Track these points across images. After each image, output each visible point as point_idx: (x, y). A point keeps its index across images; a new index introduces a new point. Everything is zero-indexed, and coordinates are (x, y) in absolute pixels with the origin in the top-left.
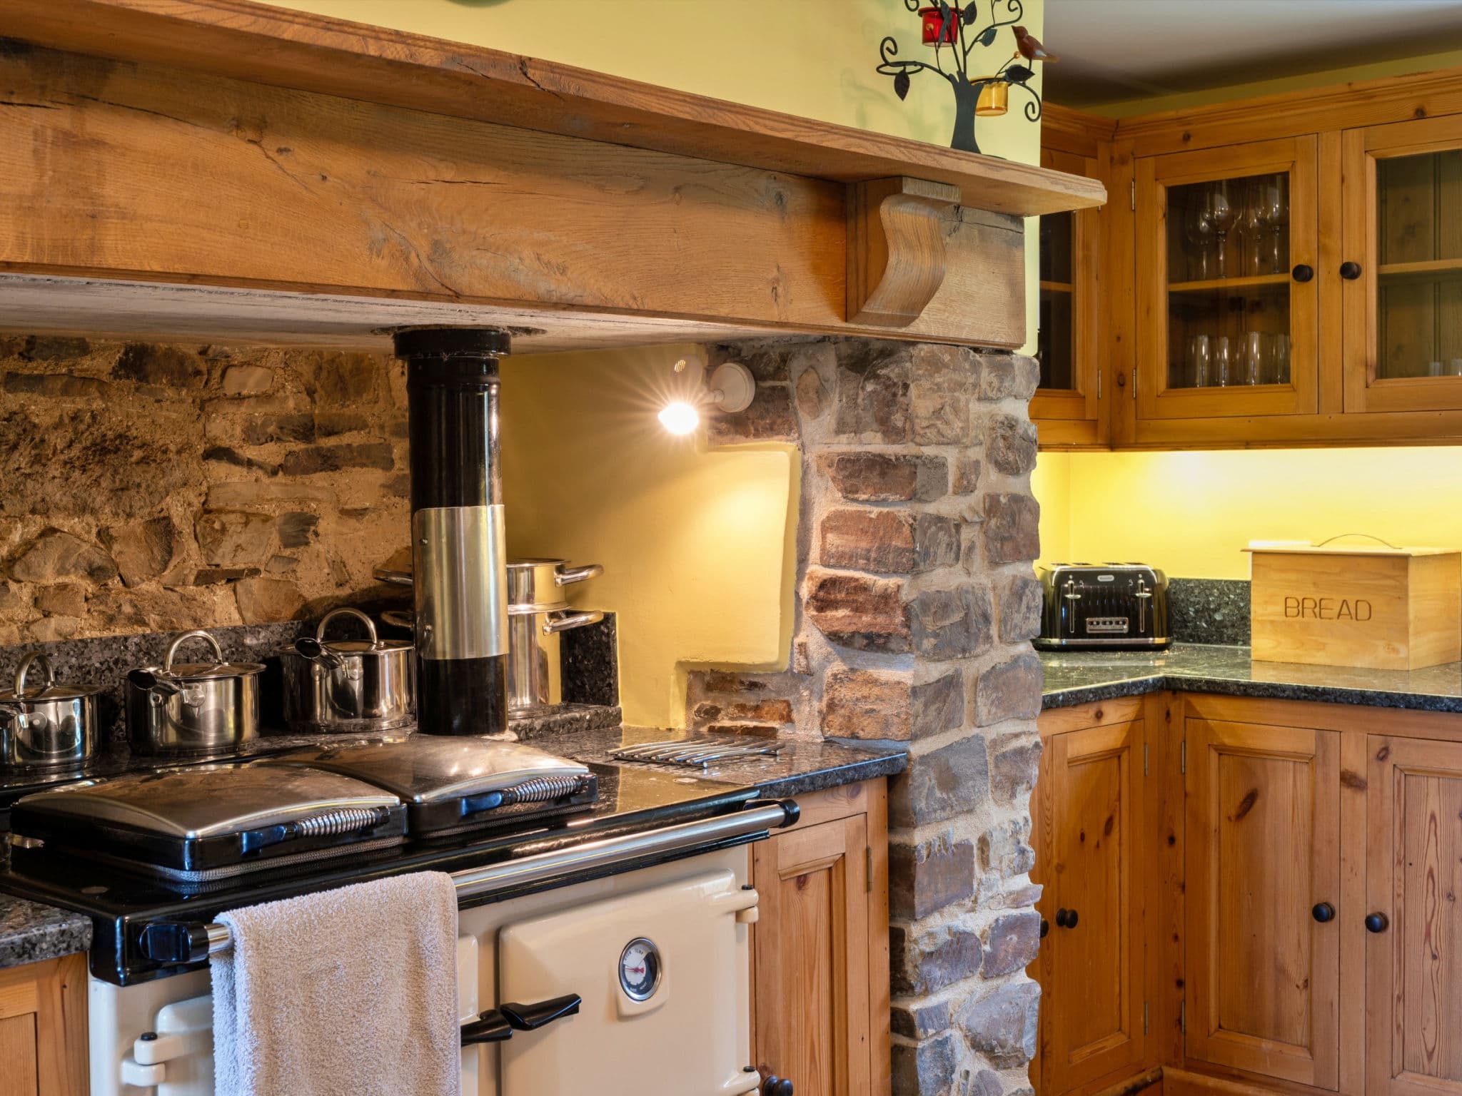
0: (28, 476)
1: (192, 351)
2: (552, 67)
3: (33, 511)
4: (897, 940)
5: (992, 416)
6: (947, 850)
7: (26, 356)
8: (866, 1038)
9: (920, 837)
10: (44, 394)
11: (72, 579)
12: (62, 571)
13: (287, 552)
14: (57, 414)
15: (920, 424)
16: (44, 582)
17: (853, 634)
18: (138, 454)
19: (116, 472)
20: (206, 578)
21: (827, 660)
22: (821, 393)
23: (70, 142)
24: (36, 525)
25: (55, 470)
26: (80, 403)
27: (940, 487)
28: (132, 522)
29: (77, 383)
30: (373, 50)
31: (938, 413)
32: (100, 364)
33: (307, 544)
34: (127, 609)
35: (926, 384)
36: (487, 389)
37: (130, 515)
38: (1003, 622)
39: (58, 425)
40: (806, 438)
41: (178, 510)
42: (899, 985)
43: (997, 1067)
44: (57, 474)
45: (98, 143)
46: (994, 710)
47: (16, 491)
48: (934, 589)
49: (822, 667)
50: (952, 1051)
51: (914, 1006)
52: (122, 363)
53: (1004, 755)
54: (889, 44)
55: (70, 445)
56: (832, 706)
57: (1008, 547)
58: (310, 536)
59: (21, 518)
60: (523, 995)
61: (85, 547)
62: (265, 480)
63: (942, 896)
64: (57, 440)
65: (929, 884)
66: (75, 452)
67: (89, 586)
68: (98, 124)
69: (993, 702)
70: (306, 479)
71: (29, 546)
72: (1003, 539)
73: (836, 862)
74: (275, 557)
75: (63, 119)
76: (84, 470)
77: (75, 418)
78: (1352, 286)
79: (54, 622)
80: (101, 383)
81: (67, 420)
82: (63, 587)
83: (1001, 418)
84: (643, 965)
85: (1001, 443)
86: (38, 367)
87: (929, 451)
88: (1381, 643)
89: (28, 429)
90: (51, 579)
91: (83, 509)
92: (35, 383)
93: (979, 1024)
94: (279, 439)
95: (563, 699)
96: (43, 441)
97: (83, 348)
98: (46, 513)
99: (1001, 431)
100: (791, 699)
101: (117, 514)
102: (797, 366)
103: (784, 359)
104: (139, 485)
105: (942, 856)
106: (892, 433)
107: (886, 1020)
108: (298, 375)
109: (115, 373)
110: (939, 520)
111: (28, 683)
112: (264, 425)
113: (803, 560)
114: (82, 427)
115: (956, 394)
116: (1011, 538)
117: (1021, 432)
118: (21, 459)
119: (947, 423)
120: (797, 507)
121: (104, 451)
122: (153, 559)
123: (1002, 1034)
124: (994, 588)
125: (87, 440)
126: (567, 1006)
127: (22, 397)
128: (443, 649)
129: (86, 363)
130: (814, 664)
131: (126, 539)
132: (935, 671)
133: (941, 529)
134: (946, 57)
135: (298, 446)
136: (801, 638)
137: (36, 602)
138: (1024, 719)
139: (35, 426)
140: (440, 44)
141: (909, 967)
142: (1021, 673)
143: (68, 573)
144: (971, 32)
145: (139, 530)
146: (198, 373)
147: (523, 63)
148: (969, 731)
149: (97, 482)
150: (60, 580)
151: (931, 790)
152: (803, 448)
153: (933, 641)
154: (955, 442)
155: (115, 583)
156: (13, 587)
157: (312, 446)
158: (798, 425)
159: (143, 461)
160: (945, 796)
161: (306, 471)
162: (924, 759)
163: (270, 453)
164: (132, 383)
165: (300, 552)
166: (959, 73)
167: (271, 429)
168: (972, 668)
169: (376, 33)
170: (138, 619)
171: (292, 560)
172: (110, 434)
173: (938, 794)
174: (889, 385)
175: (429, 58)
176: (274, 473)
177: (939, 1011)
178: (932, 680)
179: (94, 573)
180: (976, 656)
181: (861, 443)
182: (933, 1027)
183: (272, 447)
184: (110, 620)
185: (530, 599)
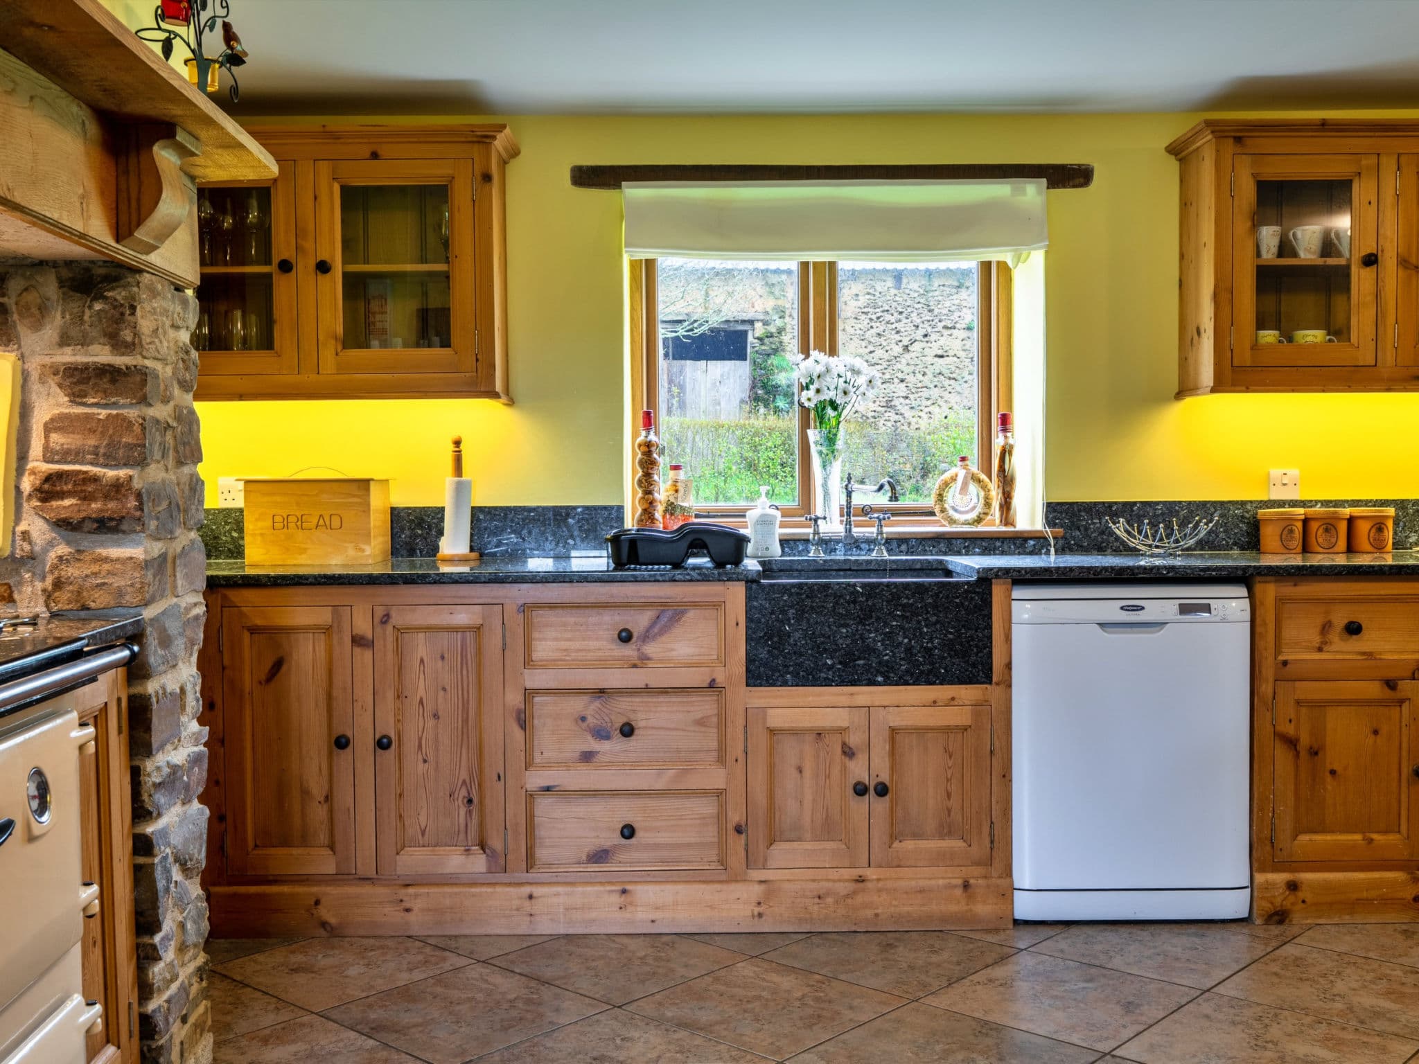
4: (136, 774)
5: (178, 342)
6: (165, 697)
9: (152, 687)
15: (145, 340)
17: (84, 519)
21: (51, 544)
22: (42, 312)
27: (156, 395)
31: (155, 332)
35: (145, 307)
38: (186, 511)
40: (24, 349)
42: (141, 812)
43: (187, 877)
46: (183, 583)
48: (152, 480)
49: (45, 551)
51: (150, 829)
53: (189, 620)
54: (160, 12)
56: (58, 584)
57: (186, 450)
63: (165, 737)
65: (160, 725)
69: (183, 577)
72: (185, 444)
73: (101, 710)
78: (324, 279)
83: (179, 345)
85: (181, 365)
87: (148, 364)
88: (350, 546)
93: (179, 842)
99: (181, 355)
100: (11, 582)
102: (15, 285)
105: (164, 702)
106: (119, 346)
107: (131, 843)
110: (157, 422)
113: (22, 457)
115: (164, 319)
116: (188, 444)
117: (193, 357)
119: (160, 342)
120: (17, 410)
123: (190, 849)
124: (178, 484)
126: (8, 828)
130: (37, 549)
132: (157, 548)
133: (157, 430)
136: (22, 527)
138: (198, 591)
141: (145, 797)
142: (196, 554)
144: (203, 17)
148: (172, 600)
151: (155, 647)
152: (22, 358)
153: (156, 523)
154: (163, 359)
158: (18, 337)
160: (163, 653)
162: (151, 622)
168: (173, 548)
173: (159, 651)
174: (116, 305)
177: (166, 832)
178: (156, 556)
180: (175, 538)
181: (87, 354)
182: (163, 845)
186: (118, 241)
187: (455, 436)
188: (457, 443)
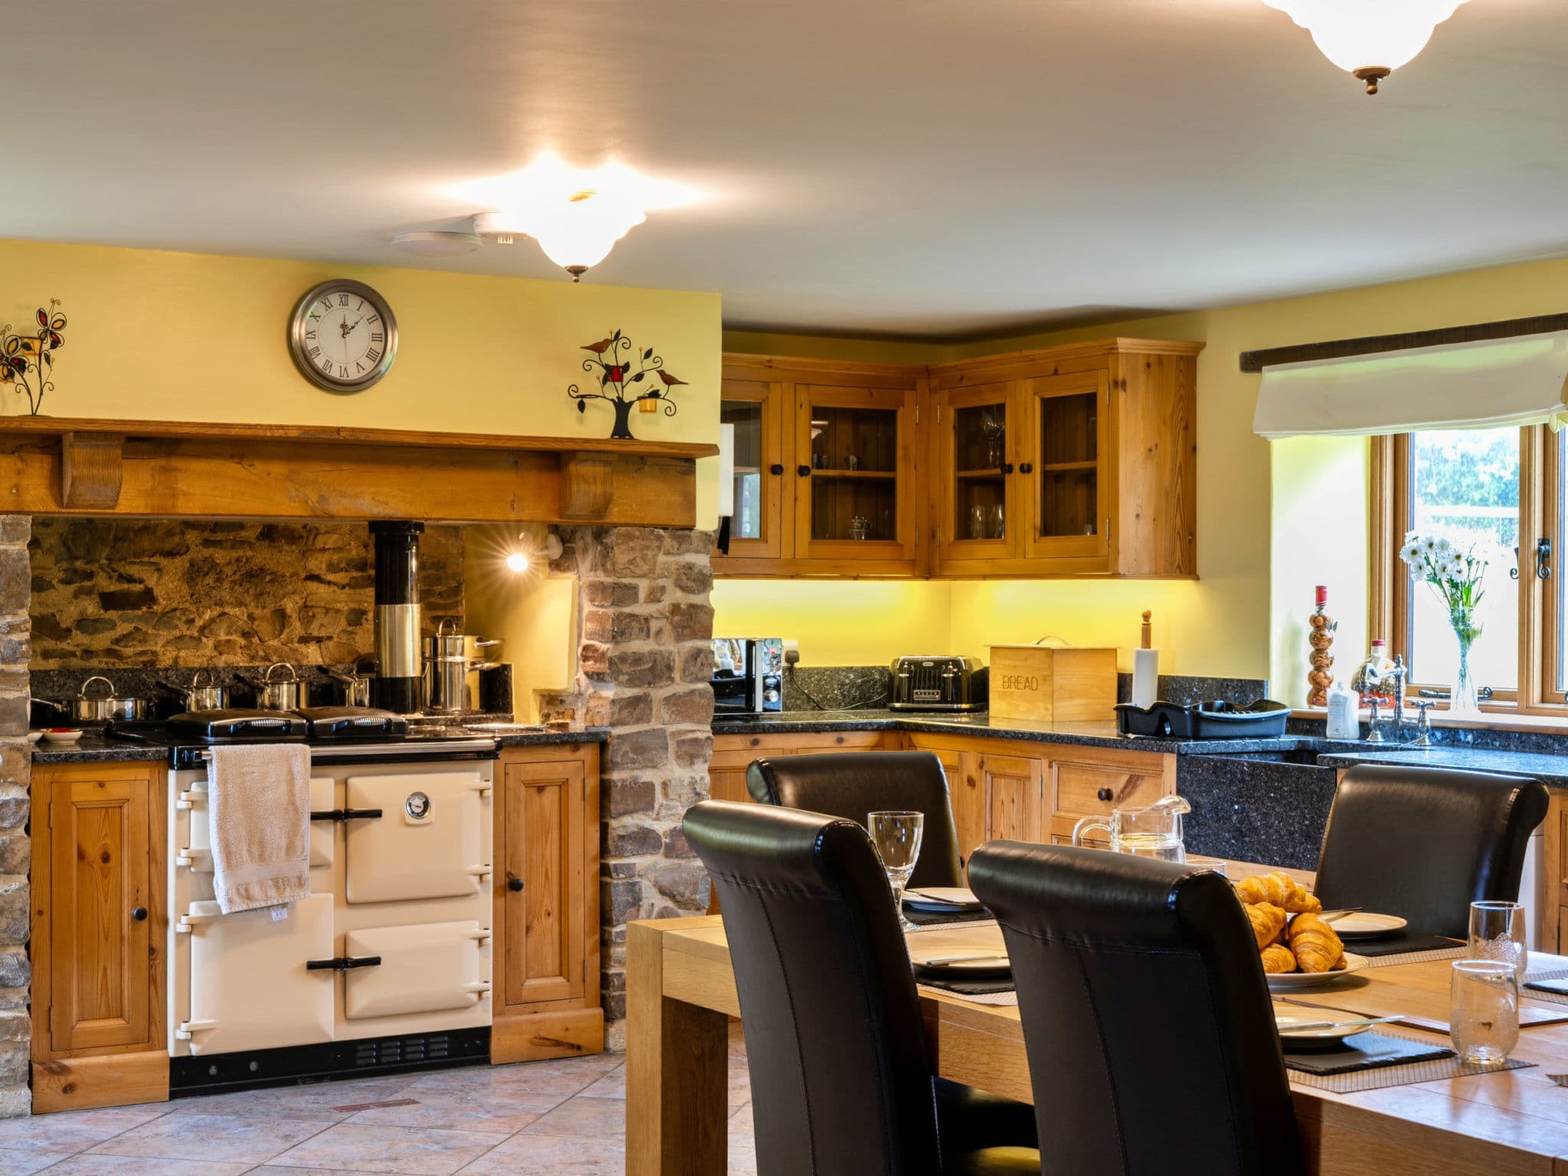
0: (213, 588)
1: (299, 527)
2: (353, 430)
3: (216, 604)
4: (604, 829)
5: (677, 563)
6: (635, 784)
7: (213, 531)
8: (582, 872)
9: (616, 776)
10: (222, 549)
11: (234, 637)
12: (228, 633)
13: (350, 629)
14: (228, 558)
15: (619, 567)
16: (220, 638)
17: (593, 673)
18: (268, 578)
19: (257, 586)
20: (304, 640)
21: (588, 688)
22: (585, 551)
23: (165, 470)
24: (217, 611)
25: (226, 585)
26: (240, 553)
27: (634, 599)
28: (265, 611)
29: (237, 544)
30: (268, 434)
31: (631, 562)
32: (250, 534)
33: (361, 624)
34: (261, 653)
35: (624, 547)
36: (411, 549)
37: (264, 607)
38: (684, 670)
39: (229, 563)
40: (581, 573)
41: (290, 606)
42: (604, 851)
43: (680, 907)
44: (227, 587)
45: (176, 469)
46: (673, 716)
47: (207, 594)
48: (631, 651)
49: (586, 691)
50: (640, 889)
51: (612, 862)
52: (261, 533)
53: (683, 741)
54: (574, 388)
55: (235, 573)
56: (588, 711)
57: (687, 632)
58: (363, 620)
59: (210, 607)
60: (356, 807)
61: (240, 623)
62: (339, 591)
63: (631, 807)
64: (228, 571)
65: (622, 800)
66: (237, 576)
67: (242, 641)
68: (176, 462)
69: (673, 712)
70: (362, 591)
71: (212, 620)
72: (684, 627)
73: (564, 783)
74: (344, 631)
75: (163, 462)
76: (241, 585)
77: (238, 560)
79: (224, 657)
80: (250, 543)
81: (233, 561)
82: (228, 641)
83: (683, 564)
84: (422, 806)
85: (684, 577)
86: (219, 536)
87: (626, 581)
88: (1041, 704)
89: (214, 565)
90: (223, 637)
91: (240, 604)
92: (217, 544)
93: (665, 881)
94: (346, 571)
95: (481, 707)
96: (221, 571)
97: (241, 526)
98: (222, 605)
99: (682, 571)
100: (575, 708)
101: (257, 607)
102: (578, 536)
103: (573, 533)
104: (269, 593)
105: (632, 787)
106: (607, 571)
107: (596, 867)
108: (358, 538)
109: (258, 539)
110: (632, 616)
111: (198, 681)
112: (338, 563)
113: (579, 636)
114: (242, 564)
115: (645, 552)
116: (689, 627)
117: (697, 571)
118: (210, 580)
119: (637, 566)
120: (576, 609)
121: (252, 576)
122: (275, 629)
123: (681, 889)
124: (679, 653)
125: (243, 571)
126: (377, 814)
127: (211, 550)
128: (387, 673)
129: (243, 533)
130: (582, 689)
131: (262, 619)
132: (629, 692)
133: (634, 620)
134: (611, 391)
135: (358, 574)
136: (578, 677)
137: (216, 647)
138: (699, 722)
139: (217, 564)
140: (300, 427)
141: (610, 842)
142: (697, 699)
143: (231, 635)
144: (627, 376)
145: (269, 615)
146: (301, 537)
147: (339, 430)
148: (654, 725)
149: (247, 591)
150: (228, 637)
151: (626, 753)
152: (579, 578)
153: (626, 677)
154: (644, 576)
155: (256, 640)
156: (204, 640)
157: (366, 574)
158: (577, 566)
159: (270, 581)
160: (635, 757)
161: (362, 587)
162: (619, 737)
163: (341, 577)
164: (267, 543)
165: (358, 629)
166: (618, 398)
167: (342, 565)
168: (658, 694)
169: (270, 427)
170: (266, 658)
171: (352, 633)
172: (255, 568)
173: (631, 755)
174: (607, 547)
175: (293, 433)
176: (343, 587)
177: (629, 867)
178: (626, 696)
179: (245, 635)
180: (661, 687)
181: (596, 576)
182: (623, 873)
183: (342, 574)
184: (253, 658)
185: (462, 654)
186: (561, 518)
187: (1145, 610)
188: (1146, 617)
